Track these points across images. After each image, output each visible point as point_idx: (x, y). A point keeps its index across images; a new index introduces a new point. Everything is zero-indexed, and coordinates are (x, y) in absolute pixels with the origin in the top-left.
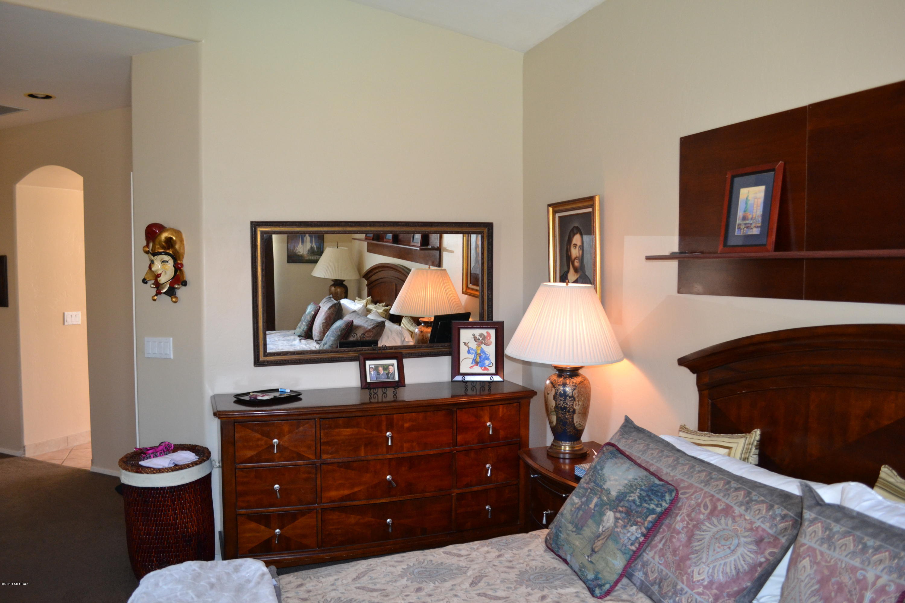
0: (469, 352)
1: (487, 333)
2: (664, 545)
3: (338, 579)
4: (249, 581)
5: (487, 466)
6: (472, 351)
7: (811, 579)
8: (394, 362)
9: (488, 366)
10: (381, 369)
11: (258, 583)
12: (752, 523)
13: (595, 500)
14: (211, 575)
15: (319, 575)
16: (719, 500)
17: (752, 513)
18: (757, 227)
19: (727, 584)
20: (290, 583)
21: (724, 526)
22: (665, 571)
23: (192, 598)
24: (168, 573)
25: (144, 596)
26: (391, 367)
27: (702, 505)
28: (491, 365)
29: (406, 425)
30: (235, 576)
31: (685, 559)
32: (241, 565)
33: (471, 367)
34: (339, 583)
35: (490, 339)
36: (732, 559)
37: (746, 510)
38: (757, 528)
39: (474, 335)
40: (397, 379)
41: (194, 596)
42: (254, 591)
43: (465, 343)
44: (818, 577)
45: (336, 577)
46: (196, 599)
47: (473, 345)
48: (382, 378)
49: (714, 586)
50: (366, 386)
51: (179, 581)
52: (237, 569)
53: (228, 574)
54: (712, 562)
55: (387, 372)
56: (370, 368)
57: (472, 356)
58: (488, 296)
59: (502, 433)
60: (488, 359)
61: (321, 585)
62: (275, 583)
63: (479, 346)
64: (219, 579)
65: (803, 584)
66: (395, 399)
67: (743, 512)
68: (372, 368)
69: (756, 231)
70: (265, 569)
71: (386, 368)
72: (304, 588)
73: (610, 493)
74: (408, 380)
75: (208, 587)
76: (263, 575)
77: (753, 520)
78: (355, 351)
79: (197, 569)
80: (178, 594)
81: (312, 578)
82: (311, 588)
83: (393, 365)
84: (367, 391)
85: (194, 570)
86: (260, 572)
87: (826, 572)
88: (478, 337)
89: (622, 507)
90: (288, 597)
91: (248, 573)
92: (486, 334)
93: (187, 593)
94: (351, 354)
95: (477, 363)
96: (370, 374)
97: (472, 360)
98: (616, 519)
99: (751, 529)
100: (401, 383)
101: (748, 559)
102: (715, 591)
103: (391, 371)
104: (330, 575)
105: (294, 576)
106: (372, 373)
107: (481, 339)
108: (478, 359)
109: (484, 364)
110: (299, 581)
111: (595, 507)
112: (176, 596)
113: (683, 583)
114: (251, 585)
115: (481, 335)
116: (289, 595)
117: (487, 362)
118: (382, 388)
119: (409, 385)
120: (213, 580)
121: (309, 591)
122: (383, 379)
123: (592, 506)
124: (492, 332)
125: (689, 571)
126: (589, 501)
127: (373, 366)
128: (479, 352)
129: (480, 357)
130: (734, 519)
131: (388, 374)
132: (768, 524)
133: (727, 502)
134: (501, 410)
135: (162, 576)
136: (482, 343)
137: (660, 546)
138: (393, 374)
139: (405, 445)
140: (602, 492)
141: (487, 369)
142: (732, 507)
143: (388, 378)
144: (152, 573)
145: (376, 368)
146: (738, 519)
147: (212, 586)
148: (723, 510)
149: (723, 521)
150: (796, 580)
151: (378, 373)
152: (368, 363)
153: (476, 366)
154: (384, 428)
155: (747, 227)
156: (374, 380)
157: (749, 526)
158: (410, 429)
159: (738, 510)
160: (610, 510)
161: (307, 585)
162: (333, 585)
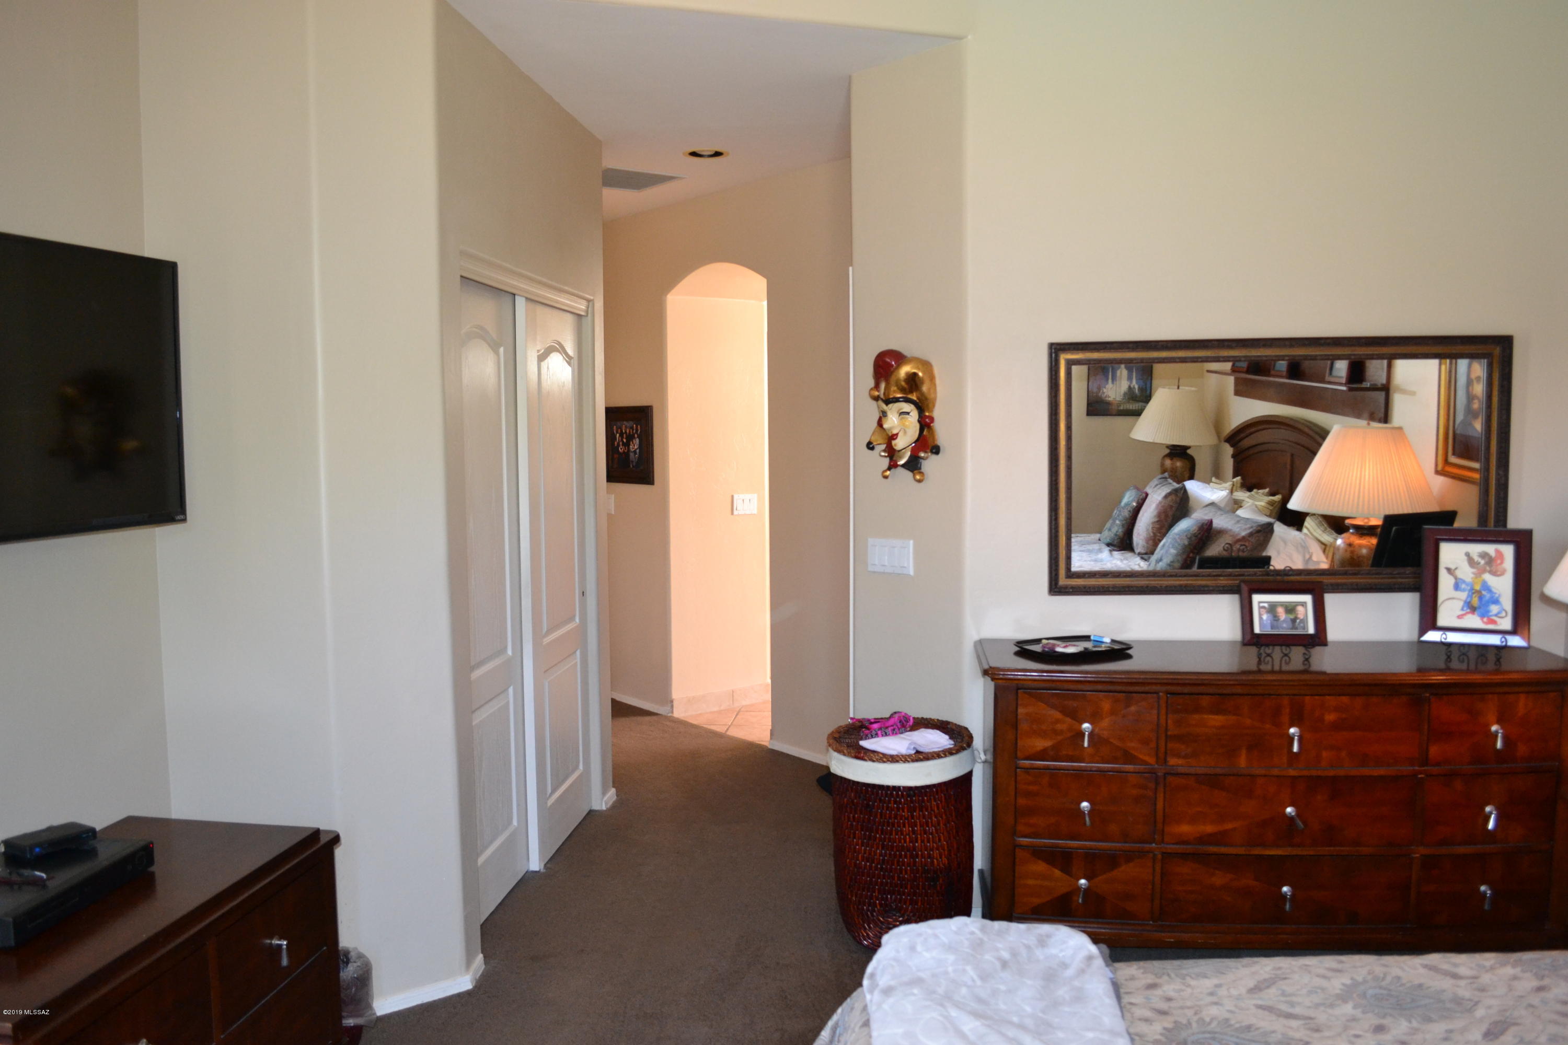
0: (1457, 587)
1: (1497, 551)
3: (1219, 986)
4: (1064, 965)
5: (1488, 809)
6: (1463, 586)
8: (1308, 599)
9: (1496, 615)
10: (1281, 611)
11: (1082, 971)
14: (1000, 945)
15: (1184, 972)
20: (1132, 978)
23: (973, 981)
24: (930, 931)
25: (894, 963)
26: (1300, 609)
28: (1503, 614)
29: (1330, 717)
30: (1039, 953)
32: (1049, 936)
33: (1460, 617)
34: (1223, 992)
35: (1502, 563)
39: (1467, 555)
40: (1311, 630)
41: (975, 977)
42: (1077, 983)
43: (1449, 570)
45: (1215, 981)
46: (979, 982)
47: (1466, 573)
48: (1283, 628)
50: (1251, 640)
51: (950, 948)
52: (1042, 942)
53: (1028, 947)
55: (1292, 617)
56: (1260, 608)
57: (1463, 595)
58: (1498, 480)
59: (1522, 749)
60: (1496, 601)
61: (1189, 990)
62: (1111, 975)
63: (1478, 575)
64: (1014, 954)
66: (1306, 667)
68: (1264, 607)
70: (1093, 949)
71: (1290, 609)
72: (1158, 992)
74: (1334, 633)
75: (998, 965)
76: (1090, 958)
78: (1230, 575)
79: (977, 932)
80: (950, 969)
81: (1173, 975)
82: (1172, 994)
83: (1304, 604)
84: (1253, 650)
85: (972, 933)
86: (1084, 953)
88: (1476, 558)
90: (1131, 1004)
91: (1062, 951)
92: (1493, 553)
93: (964, 971)
94: (1223, 581)
95: (1473, 609)
96: (1261, 618)
97: (1461, 603)
100: (1319, 638)
103: (1301, 616)
104: (1205, 976)
105: (1139, 968)
106: (1265, 617)
107: (1482, 562)
108: (1475, 601)
109: (1488, 611)
110: (1150, 979)
112: (946, 973)
114: (1070, 972)
115: (1484, 555)
116: (1133, 1000)
117: (1494, 609)
118: (1281, 645)
119: (1334, 643)
120: (1006, 955)
121: (1169, 999)
122: (1285, 629)
124: (1508, 551)
127: (1266, 605)
128: (1478, 587)
129: (1481, 598)
131: (1294, 621)
134: (1521, 704)
135: (920, 935)
136: (1484, 571)
138: (1304, 621)
139: (1325, 754)
141: (1494, 622)
143: (1294, 628)
144: (903, 928)
145: (1272, 608)
147: (1004, 964)
151: (1275, 617)
152: (1257, 598)
153: (1470, 616)
154: (1285, 718)
156: (1268, 631)
158: (1336, 726)
161: (1166, 988)
162: (1212, 994)
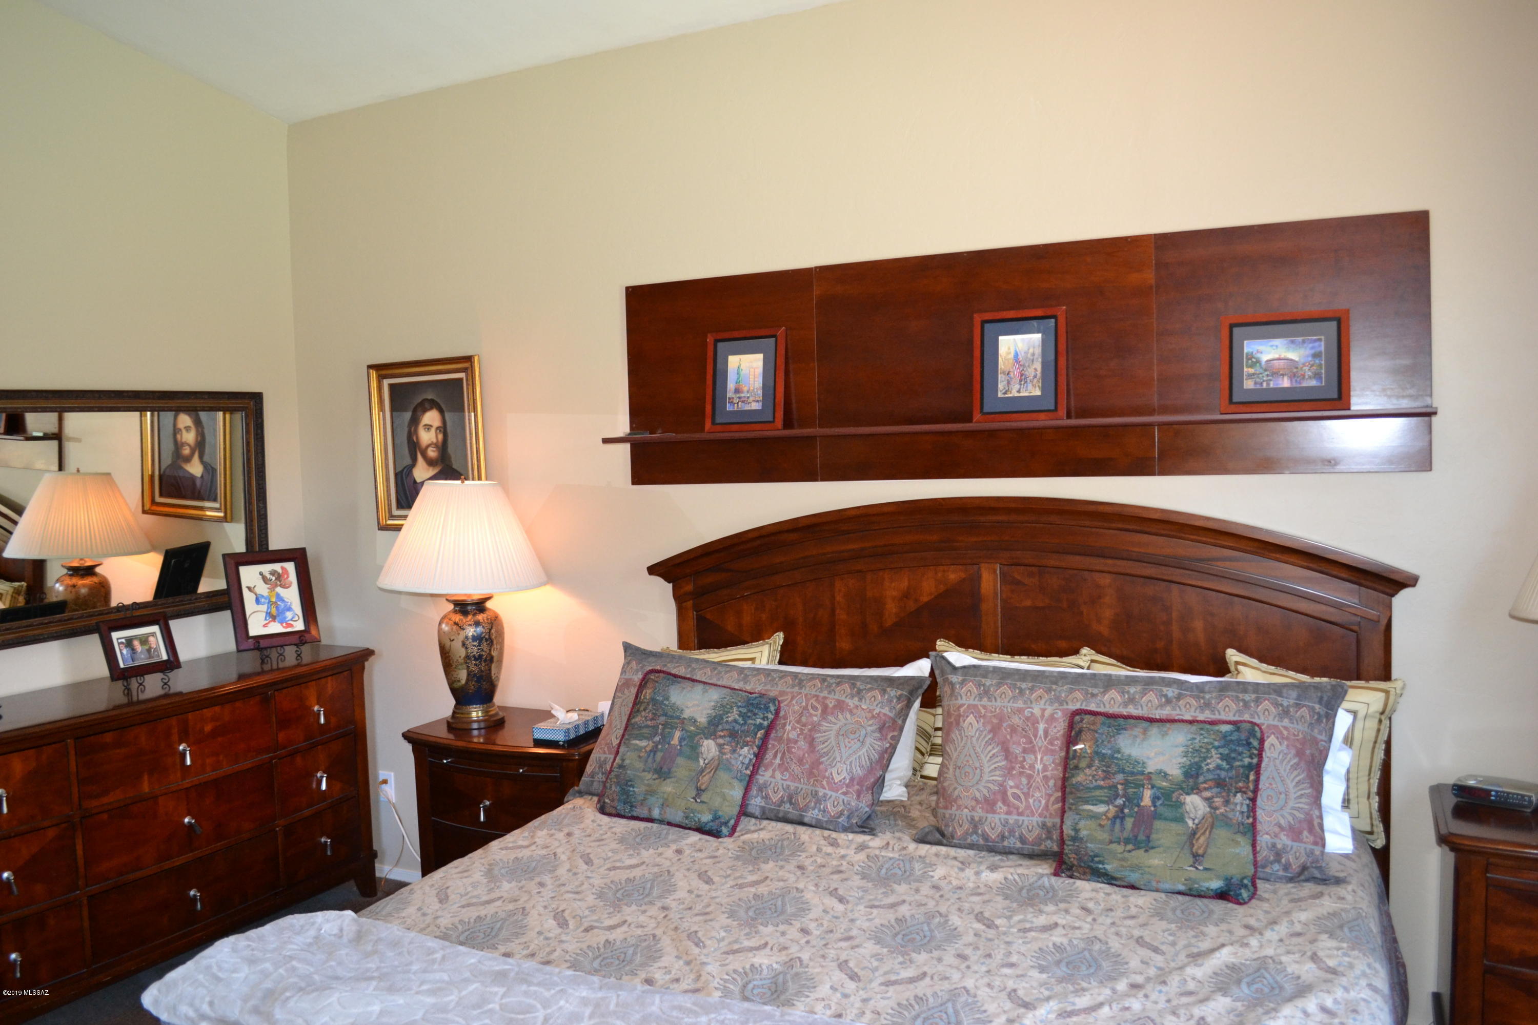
0: (258, 601)
1: (282, 568)
2: (782, 759)
5: (319, 775)
6: (263, 600)
7: (982, 731)
8: (155, 629)
9: (291, 620)
10: (136, 643)
12: (870, 711)
13: (678, 734)
16: (825, 698)
17: (868, 701)
18: (757, 401)
19: (866, 777)
21: (844, 721)
22: (793, 785)
26: (151, 639)
27: (809, 707)
28: (296, 618)
29: (208, 728)
31: (817, 763)
33: (265, 626)
35: (288, 577)
36: (864, 750)
37: (860, 700)
38: (878, 714)
39: (261, 574)
40: (165, 657)
43: (249, 588)
44: (989, 727)
47: (263, 589)
48: (142, 659)
49: (855, 783)
50: (118, 674)
54: (848, 758)
55: (146, 647)
56: (119, 644)
57: (264, 608)
58: (258, 511)
59: (333, 720)
60: (289, 609)
63: (272, 589)
65: (974, 739)
66: (167, 690)
67: (857, 703)
68: (122, 643)
69: (756, 406)
71: (144, 640)
73: (695, 721)
74: (183, 656)
77: (871, 707)
83: (153, 634)
84: (120, 684)
87: (995, 721)
88: (268, 576)
89: (722, 731)
92: (280, 571)
95: (274, 618)
96: (121, 653)
97: (264, 614)
98: (721, 746)
99: (873, 717)
100: (172, 663)
101: (876, 747)
102: (857, 787)
103: (154, 646)
106: (125, 652)
107: (274, 578)
108: (274, 611)
109: (285, 618)
111: (680, 742)
113: (825, 788)
115: (273, 573)
117: (289, 615)
118: (136, 676)
119: (186, 662)
122: (142, 660)
123: (675, 741)
124: (290, 567)
125: (827, 774)
126: (666, 738)
127: (123, 640)
128: (274, 600)
129: (277, 608)
130: (851, 712)
131: (149, 651)
132: (887, 708)
133: (836, 697)
134: (329, 685)
136: (276, 586)
137: (778, 761)
138: (157, 650)
139: (208, 761)
140: (683, 723)
141: (291, 626)
142: (844, 702)
143: (150, 657)
145: (129, 642)
146: (855, 711)
148: (835, 707)
149: (840, 716)
150: (965, 739)
151: (133, 650)
153: (272, 623)
154: (175, 737)
155: (743, 402)
156: (130, 664)
157: (870, 715)
158: (214, 733)
159: (852, 703)
160: (706, 738)
